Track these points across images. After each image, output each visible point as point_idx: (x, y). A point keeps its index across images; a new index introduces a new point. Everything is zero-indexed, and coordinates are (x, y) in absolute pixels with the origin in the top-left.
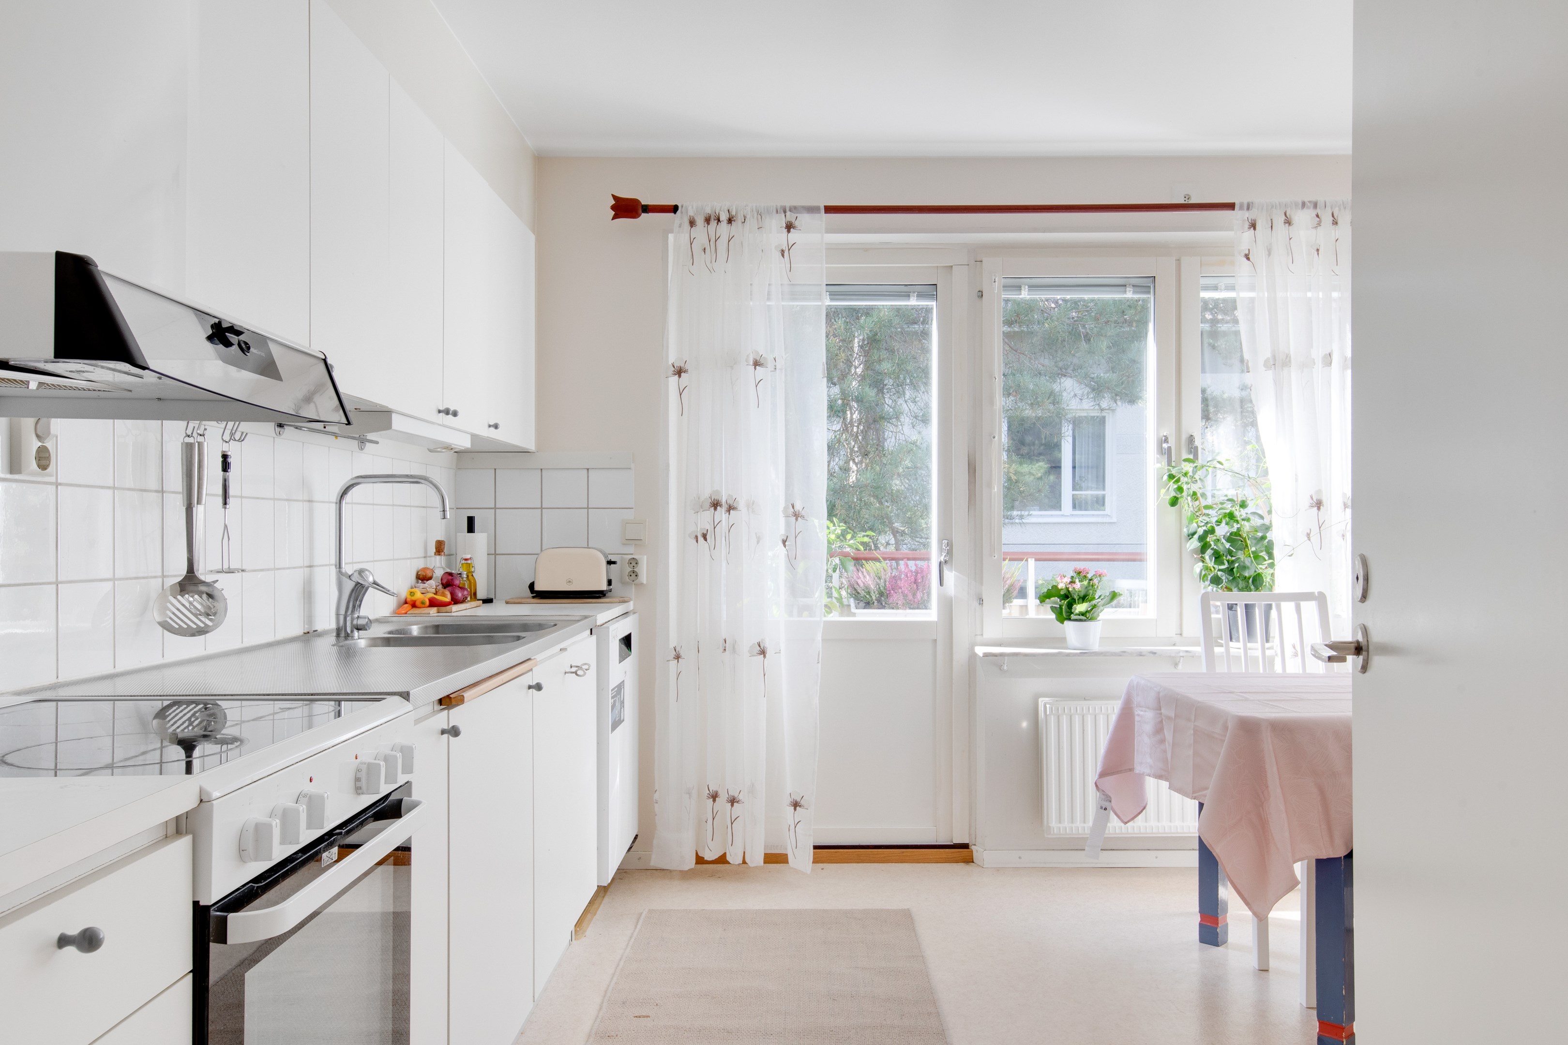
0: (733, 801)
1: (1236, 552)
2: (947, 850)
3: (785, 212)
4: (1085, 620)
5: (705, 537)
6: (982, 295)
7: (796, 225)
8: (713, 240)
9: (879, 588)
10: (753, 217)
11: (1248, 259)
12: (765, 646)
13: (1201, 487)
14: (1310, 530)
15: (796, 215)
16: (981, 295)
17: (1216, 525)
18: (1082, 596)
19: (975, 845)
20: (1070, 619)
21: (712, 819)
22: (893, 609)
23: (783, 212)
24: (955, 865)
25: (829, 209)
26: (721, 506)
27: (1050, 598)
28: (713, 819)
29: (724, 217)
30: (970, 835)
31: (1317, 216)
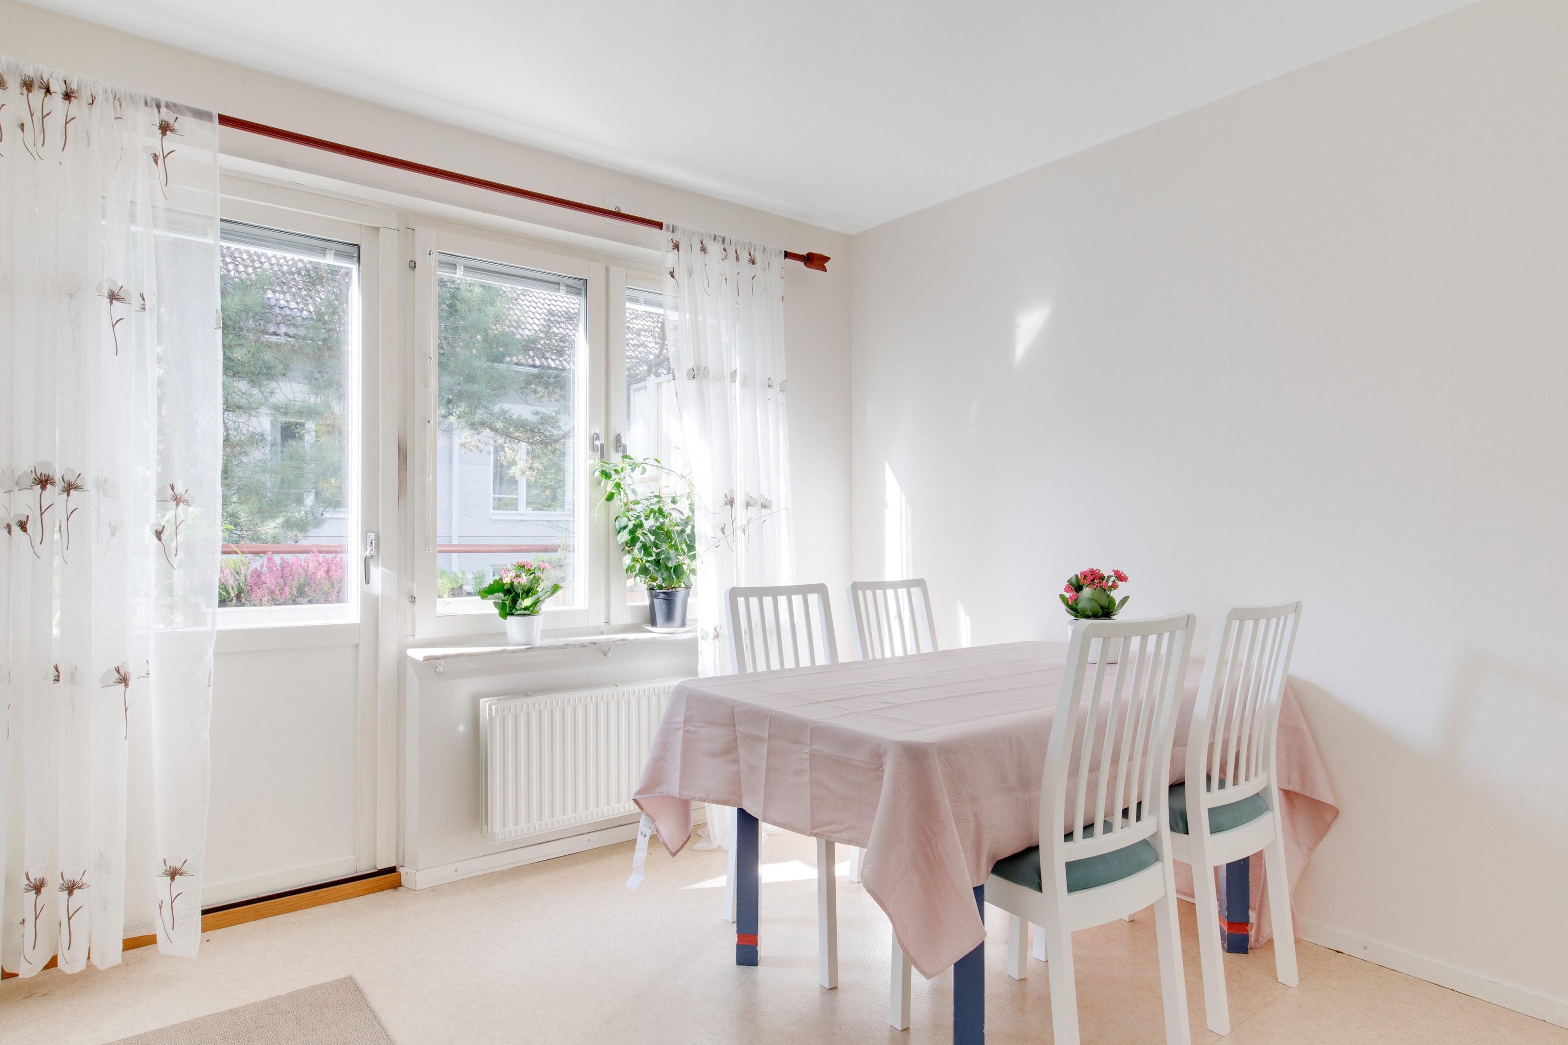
0: (71, 888)
1: (661, 545)
2: (371, 879)
3: (158, 107)
4: (529, 615)
5: (23, 526)
6: (415, 267)
7: (176, 128)
8: (38, 115)
9: (239, 584)
10: (107, 101)
11: (673, 276)
12: (128, 671)
13: (631, 483)
14: (725, 524)
15: (175, 116)
16: (413, 266)
17: (645, 519)
18: (526, 590)
19: (403, 866)
20: (512, 614)
21: (34, 919)
22: (255, 606)
23: (155, 107)
24: (380, 894)
25: (224, 120)
26: (53, 483)
27: (492, 594)
28: (36, 918)
29: (57, 88)
30: (397, 856)
31: (725, 250)
